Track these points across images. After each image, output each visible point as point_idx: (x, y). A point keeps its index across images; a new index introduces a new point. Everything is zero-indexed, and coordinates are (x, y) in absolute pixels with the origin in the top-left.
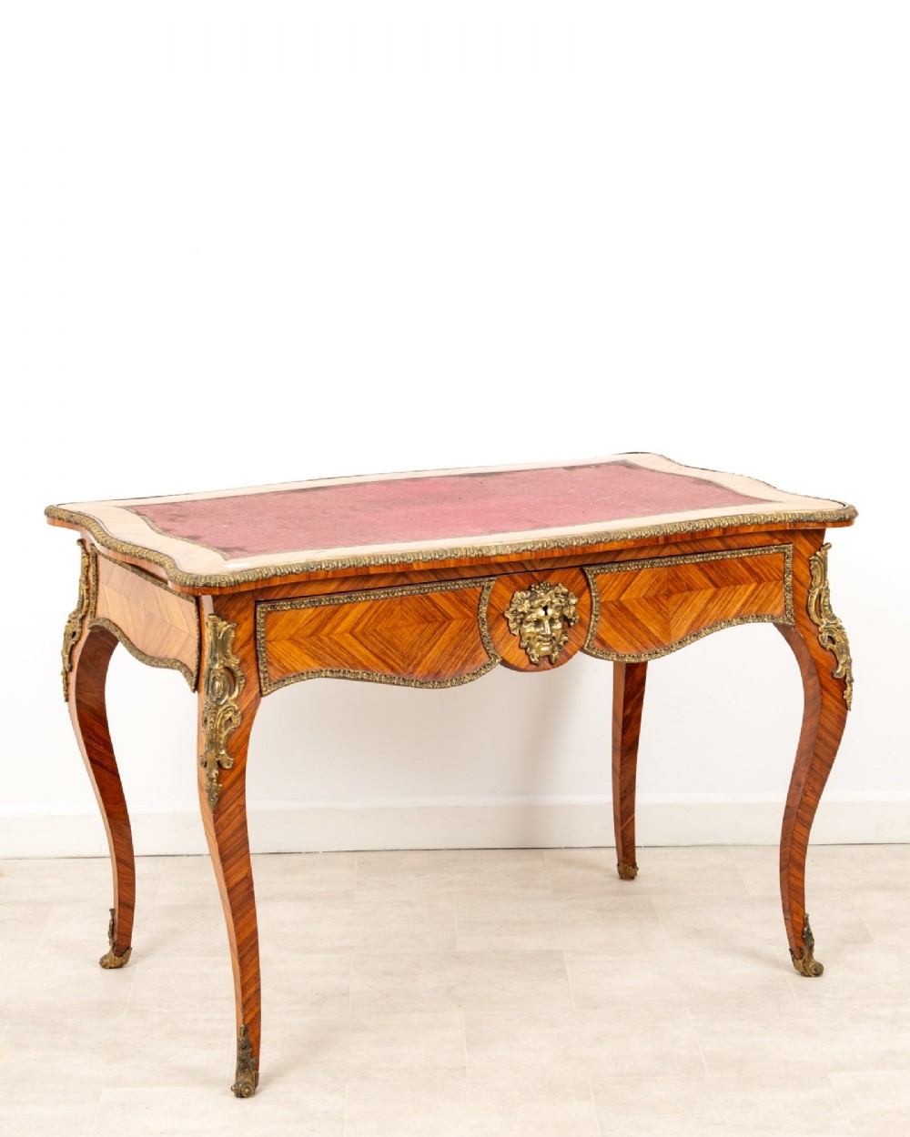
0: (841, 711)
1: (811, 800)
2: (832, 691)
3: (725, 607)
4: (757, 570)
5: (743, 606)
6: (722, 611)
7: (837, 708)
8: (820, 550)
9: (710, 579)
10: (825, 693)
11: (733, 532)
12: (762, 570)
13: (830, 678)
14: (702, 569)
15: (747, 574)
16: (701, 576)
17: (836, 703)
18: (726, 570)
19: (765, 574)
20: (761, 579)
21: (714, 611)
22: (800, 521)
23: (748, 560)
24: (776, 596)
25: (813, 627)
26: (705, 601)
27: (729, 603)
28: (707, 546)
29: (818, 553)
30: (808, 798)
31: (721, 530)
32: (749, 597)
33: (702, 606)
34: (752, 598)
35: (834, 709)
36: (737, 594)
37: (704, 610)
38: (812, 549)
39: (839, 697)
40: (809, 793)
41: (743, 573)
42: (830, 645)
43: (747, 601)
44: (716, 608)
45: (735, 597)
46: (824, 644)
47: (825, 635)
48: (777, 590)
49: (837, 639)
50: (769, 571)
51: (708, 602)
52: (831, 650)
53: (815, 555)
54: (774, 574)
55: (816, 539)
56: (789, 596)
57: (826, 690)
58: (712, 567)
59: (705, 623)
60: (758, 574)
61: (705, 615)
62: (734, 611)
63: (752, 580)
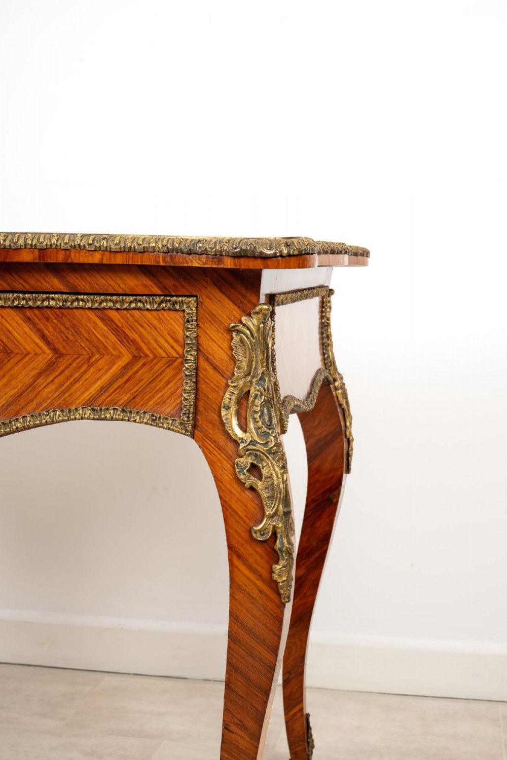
0: (270, 599)
1: (239, 739)
2: (251, 560)
3: (69, 388)
4: (133, 335)
5: (104, 389)
6: (63, 393)
7: (261, 591)
8: (249, 315)
9: (44, 337)
10: (237, 562)
11: (60, 258)
12: (141, 336)
13: (246, 535)
14: (28, 320)
15: (113, 338)
16: (27, 329)
17: (259, 583)
18: (74, 327)
19: (147, 344)
20: (139, 349)
21: (48, 391)
22: (178, 251)
23: (113, 314)
24: (168, 383)
25: (230, 447)
26: (33, 373)
27: (76, 381)
28: (34, 281)
29: (244, 319)
30: (234, 736)
31: (37, 253)
32: (115, 378)
33: (28, 380)
34: (121, 381)
35: (255, 593)
36: (92, 370)
37: (31, 386)
38: (236, 312)
39: (264, 573)
40: (233, 728)
41: (105, 336)
42: (251, 480)
43: (111, 384)
44: (52, 387)
45: (89, 374)
46: (242, 477)
47: (247, 461)
48: (169, 373)
49: (265, 472)
50: (156, 341)
51: (40, 375)
52: (252, 489)
53: (241, 322)
54: (166, 345)
55: (245, 298)
56: (189, 386)
57: (239, 556)
58: (48, 319)
59: (30, 408)
60: (134, 342)
61: (32, 396)
62: (86, 396)
63: (124, 351)
